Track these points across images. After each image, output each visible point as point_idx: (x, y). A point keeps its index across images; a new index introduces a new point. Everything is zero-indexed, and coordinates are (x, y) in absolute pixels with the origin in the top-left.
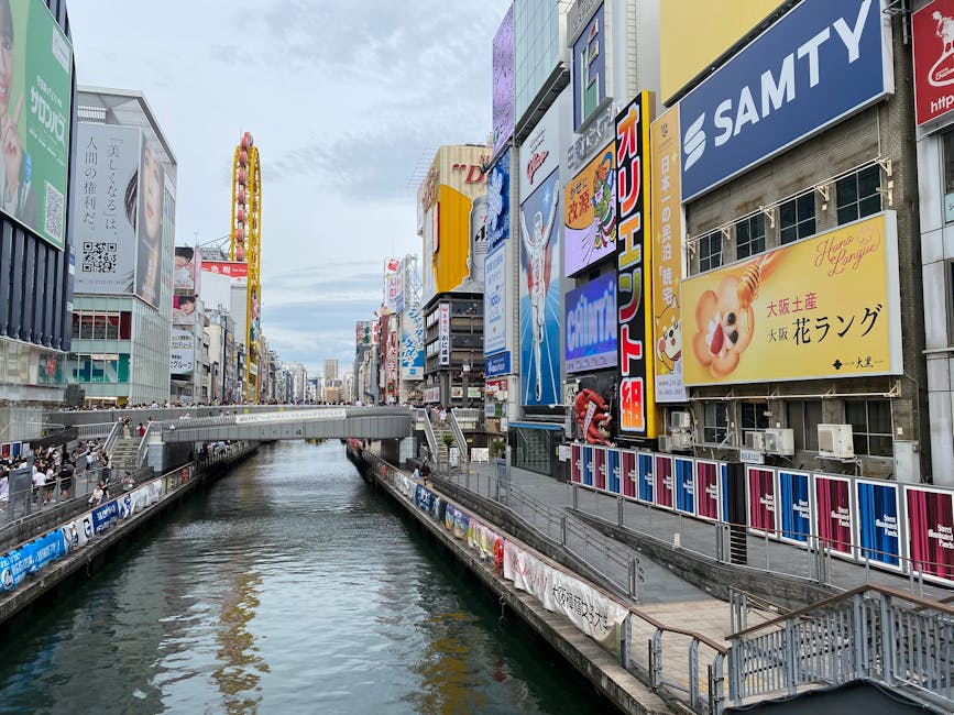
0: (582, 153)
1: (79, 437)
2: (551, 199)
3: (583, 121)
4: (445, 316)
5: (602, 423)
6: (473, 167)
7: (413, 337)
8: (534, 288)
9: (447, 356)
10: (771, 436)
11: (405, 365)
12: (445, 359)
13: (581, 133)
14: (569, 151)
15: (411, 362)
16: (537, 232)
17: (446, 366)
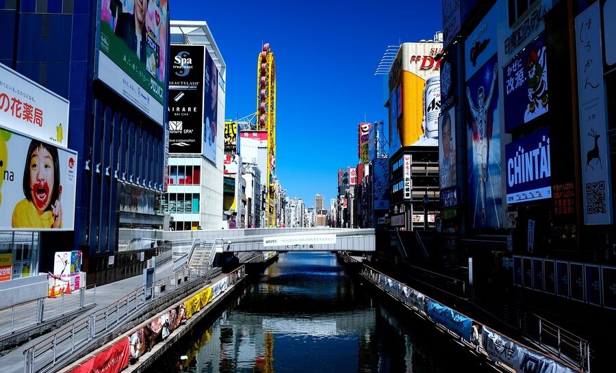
0: (516, 41)
1: (173, 248)
2: (491, 76)
3: (517, 20)
4: (408, 163)
6: (425, 57)
7: (381, 179)
8: (479, 141)
9: (410, 192)
11: (376, 199)
12: (408, 195)
13: (514, 27)
14: (506, 41)
15: (381, 197)
16: (480, 102)
17: (409, 199)
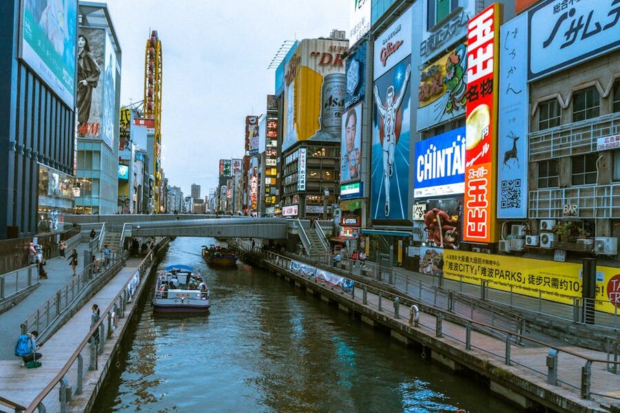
0: (434, 45)
1: (82, 231)
2: (403, 77)
3: (435, 24)
4: (303, 157)
5: (449, 232)
6: (324, 54)
8: (386, 139)
9: (304, 184)
10: (600, 242)
12: (302, 187)
13: (433, 31)
14: (422, 44)
16: (389, 101)
17: (303, 191)
